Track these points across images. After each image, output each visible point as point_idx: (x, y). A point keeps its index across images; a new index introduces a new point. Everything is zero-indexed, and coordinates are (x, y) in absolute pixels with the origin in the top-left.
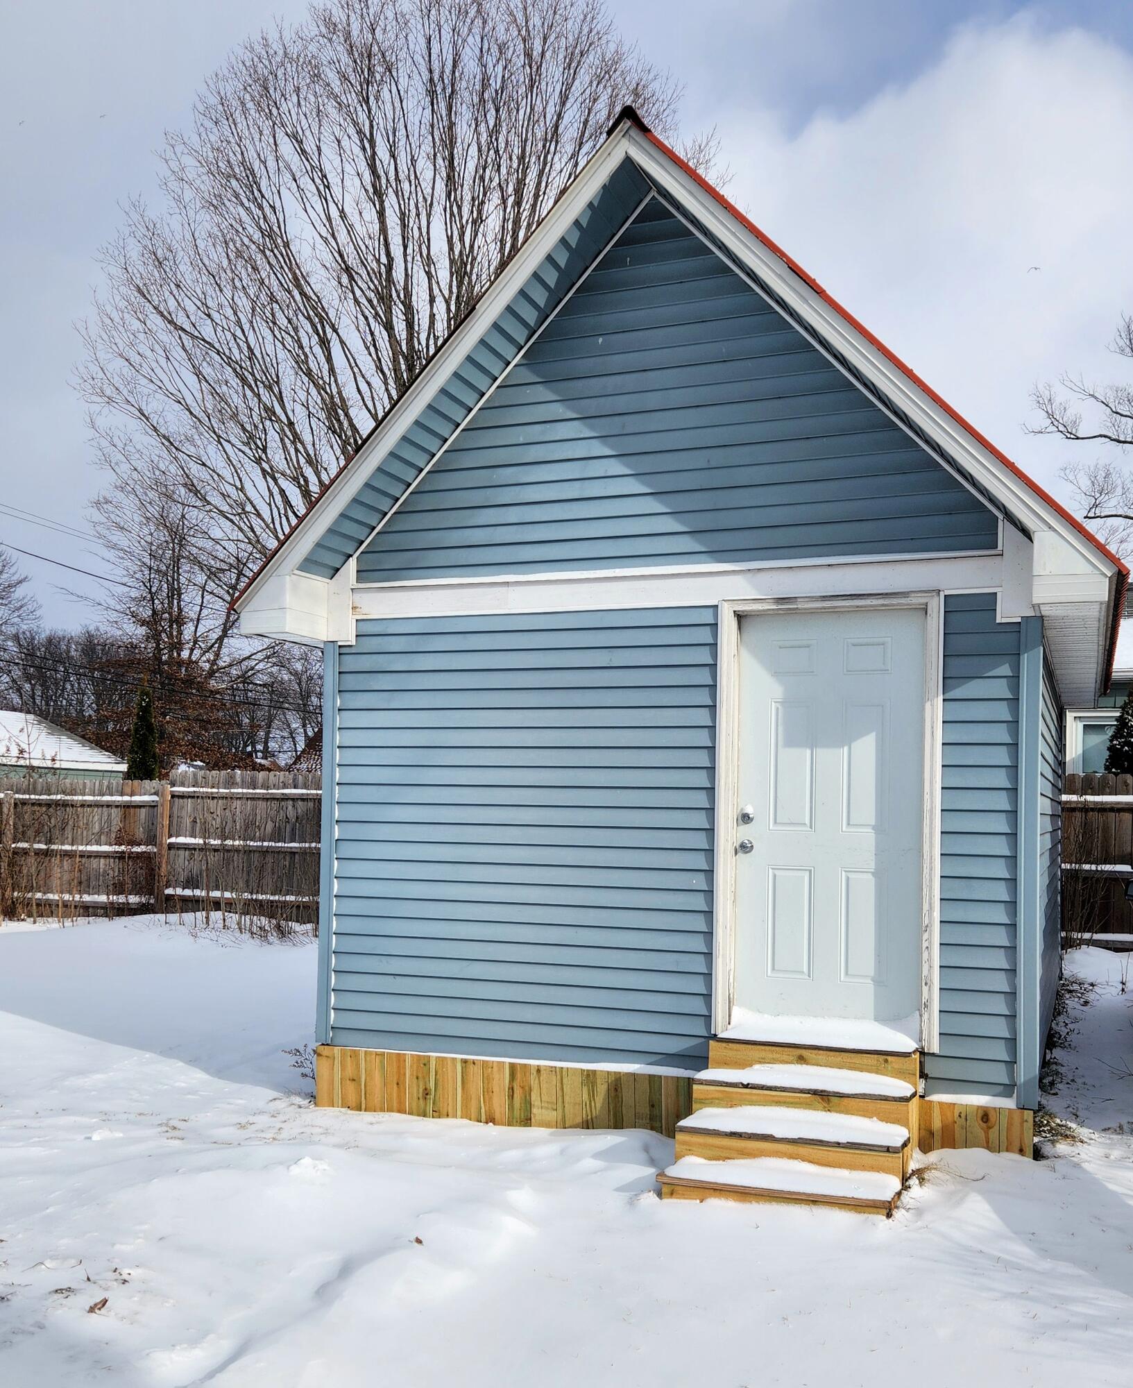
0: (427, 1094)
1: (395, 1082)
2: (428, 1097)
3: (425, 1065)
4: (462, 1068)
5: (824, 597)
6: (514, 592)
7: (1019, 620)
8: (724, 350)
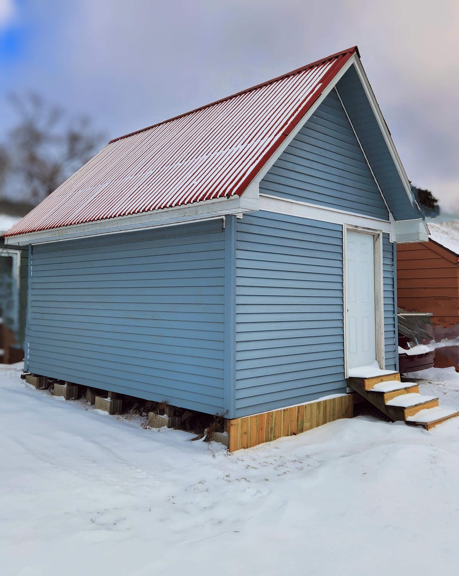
0: (272, 430)
1: (261, 428)
2: (272, 431)
3: (271, 416)
4: (283, 413)
5: (364, 227)
6: (295, 207)
7: (393, 242)
8: (342, 137)
